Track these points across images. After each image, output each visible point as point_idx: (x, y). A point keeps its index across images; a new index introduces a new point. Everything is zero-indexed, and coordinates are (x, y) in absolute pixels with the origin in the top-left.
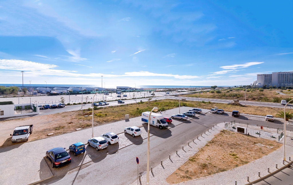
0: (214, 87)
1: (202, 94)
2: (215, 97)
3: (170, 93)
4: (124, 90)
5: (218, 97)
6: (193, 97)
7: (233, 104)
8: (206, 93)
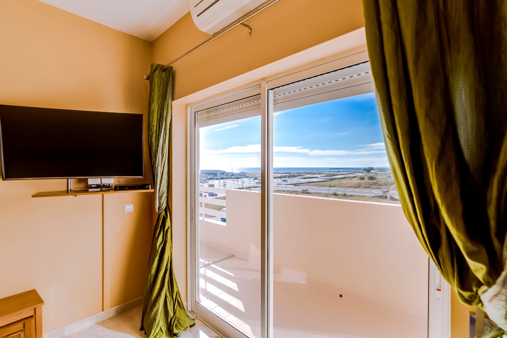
0: (368, 170)
1: (343, 181)
2: (360, 186)
3: (288, 181)
4: (212, 176)
5: (365, 186)
6: (325, 186)
7: (381, 197)
8: (351, 180)
